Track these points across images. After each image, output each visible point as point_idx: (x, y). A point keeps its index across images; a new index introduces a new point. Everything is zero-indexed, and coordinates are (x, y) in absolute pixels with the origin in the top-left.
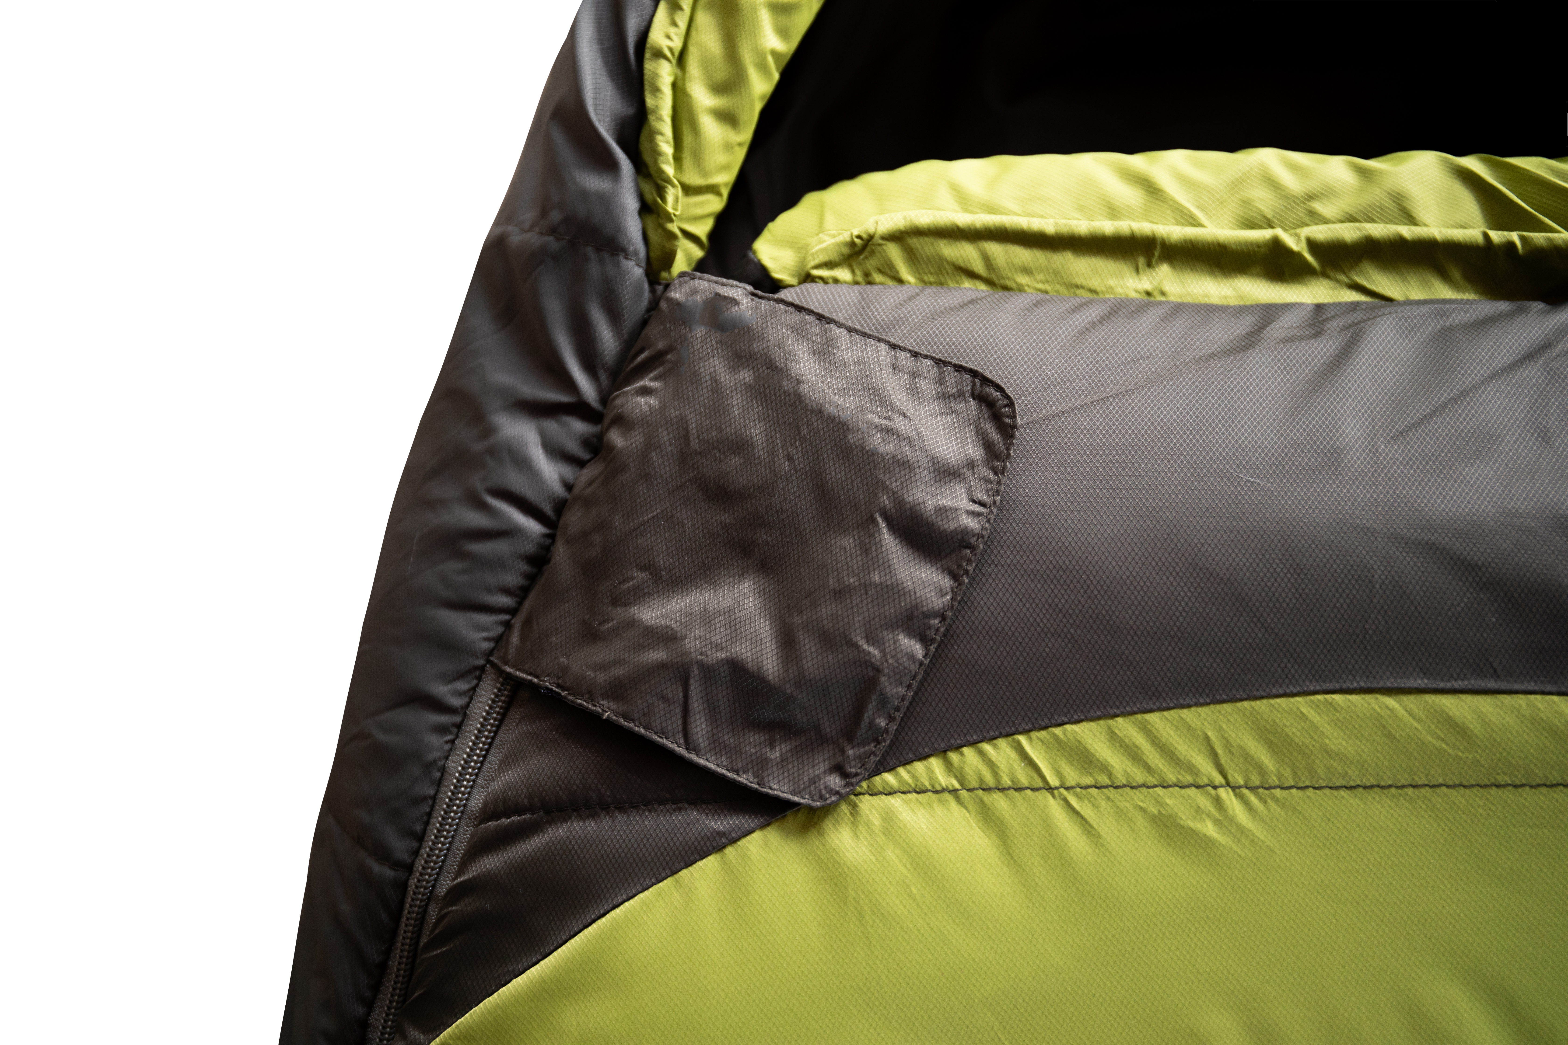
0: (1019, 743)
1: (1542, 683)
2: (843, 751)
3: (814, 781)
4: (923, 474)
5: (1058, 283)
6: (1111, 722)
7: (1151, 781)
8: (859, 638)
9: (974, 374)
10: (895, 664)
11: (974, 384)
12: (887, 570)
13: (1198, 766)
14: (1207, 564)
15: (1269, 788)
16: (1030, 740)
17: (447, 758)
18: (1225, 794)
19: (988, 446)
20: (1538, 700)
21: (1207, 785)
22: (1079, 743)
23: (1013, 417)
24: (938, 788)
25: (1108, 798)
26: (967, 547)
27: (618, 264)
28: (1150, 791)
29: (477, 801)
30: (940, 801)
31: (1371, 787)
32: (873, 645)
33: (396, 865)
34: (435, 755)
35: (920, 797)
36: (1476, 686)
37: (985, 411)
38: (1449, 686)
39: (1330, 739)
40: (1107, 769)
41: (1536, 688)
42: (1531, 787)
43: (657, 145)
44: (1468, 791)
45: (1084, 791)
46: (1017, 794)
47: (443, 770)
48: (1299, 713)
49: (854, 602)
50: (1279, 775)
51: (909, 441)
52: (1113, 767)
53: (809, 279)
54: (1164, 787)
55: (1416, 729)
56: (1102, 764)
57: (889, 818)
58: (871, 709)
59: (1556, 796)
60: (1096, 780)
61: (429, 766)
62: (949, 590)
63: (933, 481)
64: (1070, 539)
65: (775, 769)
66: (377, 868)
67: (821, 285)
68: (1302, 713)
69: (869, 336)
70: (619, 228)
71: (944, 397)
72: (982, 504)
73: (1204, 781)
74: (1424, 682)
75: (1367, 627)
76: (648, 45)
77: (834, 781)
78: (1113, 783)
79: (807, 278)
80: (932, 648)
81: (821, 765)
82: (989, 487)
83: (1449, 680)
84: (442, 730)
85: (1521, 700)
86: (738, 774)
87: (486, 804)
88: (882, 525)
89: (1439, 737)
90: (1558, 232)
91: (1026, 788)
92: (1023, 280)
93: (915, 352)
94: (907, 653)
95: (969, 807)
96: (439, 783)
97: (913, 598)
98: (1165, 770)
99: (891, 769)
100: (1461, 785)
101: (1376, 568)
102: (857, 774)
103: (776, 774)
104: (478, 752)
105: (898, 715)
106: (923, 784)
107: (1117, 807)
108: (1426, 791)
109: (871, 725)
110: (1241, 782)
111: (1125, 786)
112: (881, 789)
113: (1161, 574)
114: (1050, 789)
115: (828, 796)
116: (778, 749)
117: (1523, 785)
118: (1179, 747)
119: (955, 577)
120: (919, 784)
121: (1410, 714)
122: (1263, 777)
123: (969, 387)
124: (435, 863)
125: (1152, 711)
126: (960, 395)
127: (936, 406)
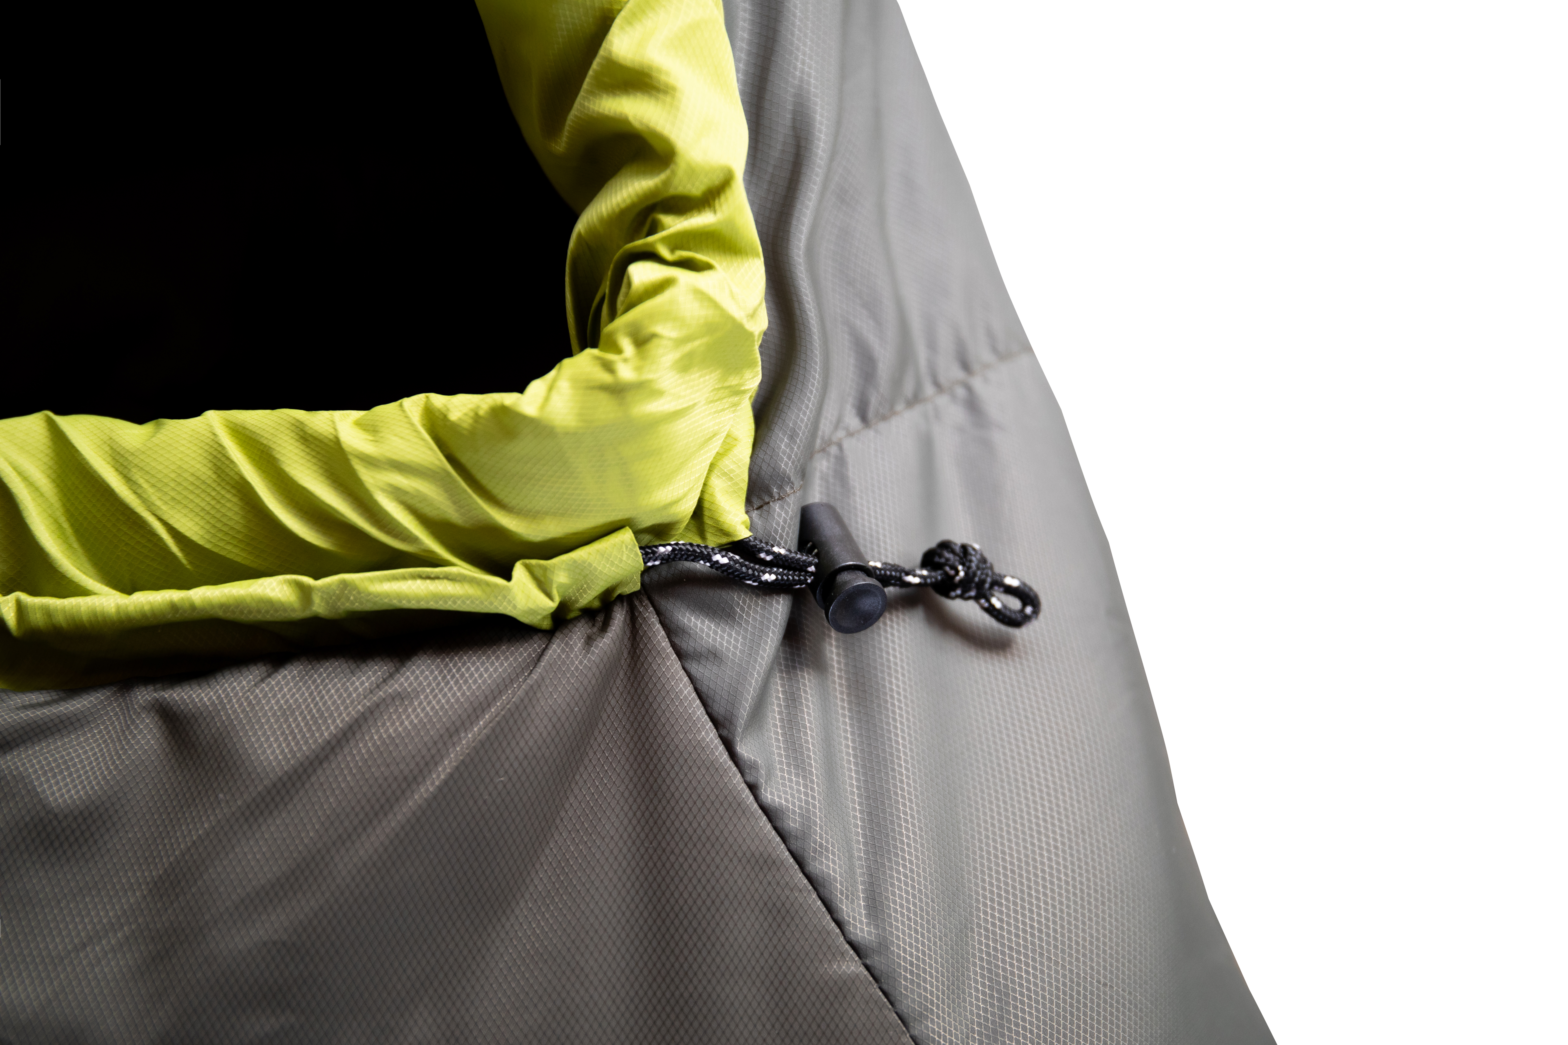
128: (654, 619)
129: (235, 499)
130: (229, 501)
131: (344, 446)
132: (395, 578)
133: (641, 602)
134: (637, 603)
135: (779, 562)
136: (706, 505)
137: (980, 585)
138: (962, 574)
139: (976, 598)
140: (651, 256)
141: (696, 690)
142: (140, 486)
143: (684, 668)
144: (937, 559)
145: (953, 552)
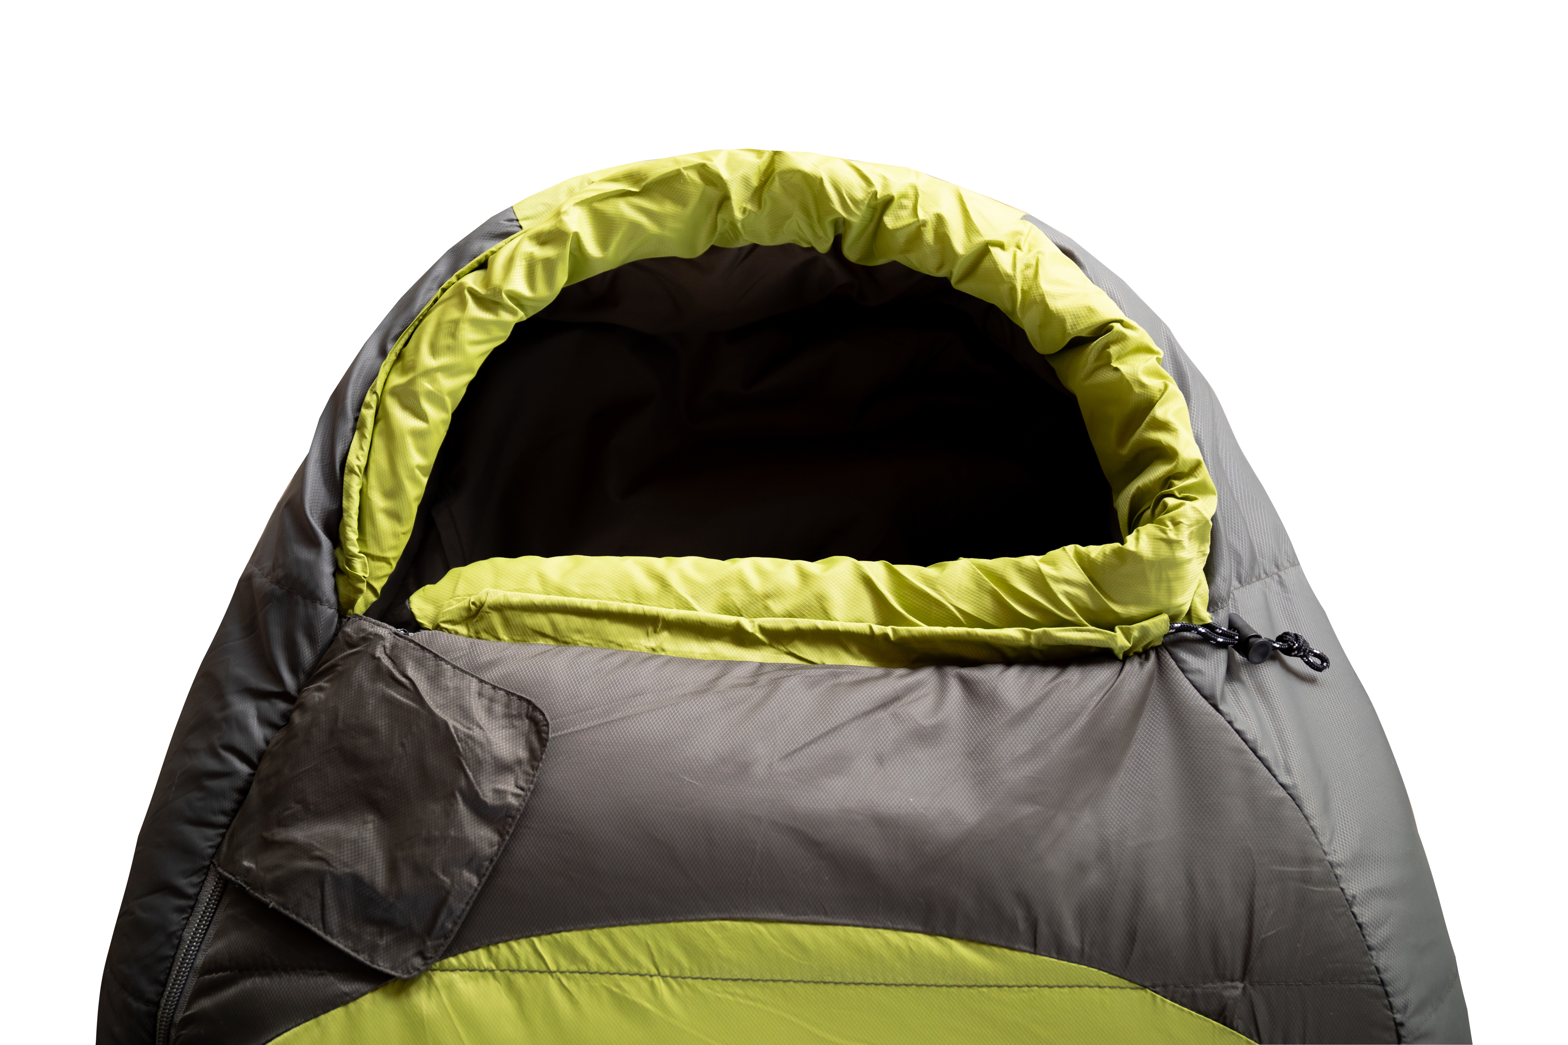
0: (533, 943)
1: (854, 919)
2: (424, 942)
3: (405, 961)
4: (487, 767)
5: (599, 639)
6: (590, 932)
7: (613, 970)
8: (438, 871)
9: (529, 702)
10: (459, 889)
11: (528, 708)
12: (460, 829)
13: (641, 962)
14: (656, 835)
15: (684, 978)
16: (540, 941)
17: (183, 930)
18: (657, 981)
19: (531, 750)
20: (850, 929)
21: (646, 975)
22: (569, 944)
23: (547, 733)
24: (482, 968)
25: (586, 980)
26: (510, 817)
27: (315, 608)
28: (612, 976)
29: (199, 961)
30: (483, 977)
31: (747, 980)
32: (446, 876)
33: (148, 1002)
34: (174, 928)
35: (471, 974)
36: (812, 920)
37: (533, 727)
38: (796, 919)
39: (722, 949)
40: (585, 961)
41: (850, 922)
42: (845, 984)
43: (346, 533)
44: (806, 985)
45: (571, 975)
46: (530, 975)
47: (180, 938)
48: (704, 932)
49: (437, 848)
50: (691, 970)
51: (481, 745)
52: (589, 960)
53: (439, 628)
54: (620, 974)
55: (775, 945)
56: (582, 958)
57: (450, 987)
58: (443, 917)
59: (860, 990)
60: (579, 968)
61: (171, 935)
62: (496, 843)
63: (494, 772)
64: (575, 814)
65: (382, 952)
66: (135, 1005)
67: (446, 633)
68: (706, 932)
69: (467, 673)
70: (317, 586)
71: (508, 716)
72: (522, 789)
73: (644, 971)
74: (781, 916)
75: (749, 879)
76: (346, 465)
77: (418, 962)
78: (589, 970)
79: (437, 627)
80: (484, 880)
81: (411, 951)
82: (528, 778)
83: (796, 915)
84: (180, 910)
85: (840, 929)
86: (358, 954)
87: (204, 963)
88: (459, 798)
89: (788, 950)
90: (917, 625)
91: (536, 971)
92: (576, 637)
93: (495, 686)
94: (467, 883)
95: (501, 981)
96: (177, 947)
97: (474, 847)
98: (621, 963)
99: (455, 955)
100: (802, 981)
101: (758, 842)
102: (431, 958)
103: (382, 955)
104: (202, 927)
105: (460, 922)
106: (473, 965)
107: (591, 986)
108: (781, 984)
109: (443, 926)
110: (667, 973)
111: (596, 973)
112: (447, 967)
113: (627, 839)
114: (551, 972)
115: (412, 971)
116: (385, 938)
117: (840, 983)
118: (630, 950)
119: (501, 835)
120: (471, 965)
121: (771, 935)
122: (681, 971)
123: (526, 710)
124: (172, 1002)
125: (614, 926)
126: (519, 716)
127: (502, 722)
128: (1169, 657)
129: (989, 598)
130: (986, 598)
131: (1043, 572)
132: (1066, 630)
133: (1162, 650)
134: (1160, 650)
135: (1223, 634)
136: (1193, 608)
137: (1304, 651)
138: (1297, 645)
139: (1301, 657)
140: (1172, 495)
141: (1194, 686)
142: (942, 592)
143: (1186, 677)
144: (1284, 639)
145: (1291, 636)
